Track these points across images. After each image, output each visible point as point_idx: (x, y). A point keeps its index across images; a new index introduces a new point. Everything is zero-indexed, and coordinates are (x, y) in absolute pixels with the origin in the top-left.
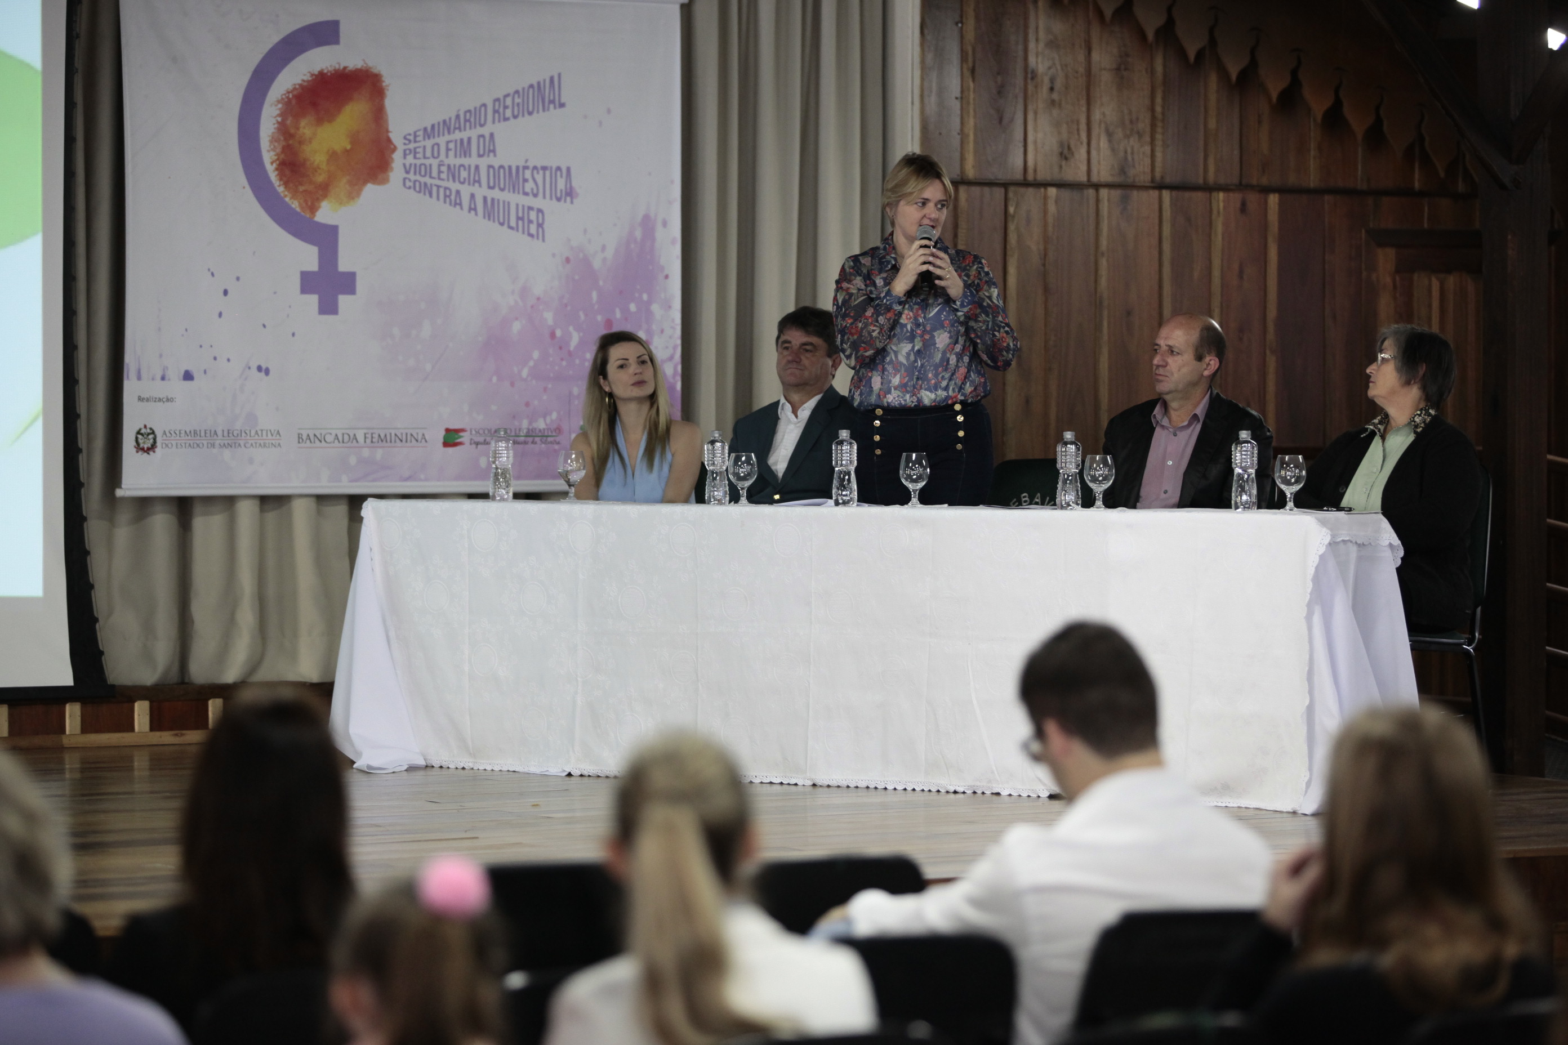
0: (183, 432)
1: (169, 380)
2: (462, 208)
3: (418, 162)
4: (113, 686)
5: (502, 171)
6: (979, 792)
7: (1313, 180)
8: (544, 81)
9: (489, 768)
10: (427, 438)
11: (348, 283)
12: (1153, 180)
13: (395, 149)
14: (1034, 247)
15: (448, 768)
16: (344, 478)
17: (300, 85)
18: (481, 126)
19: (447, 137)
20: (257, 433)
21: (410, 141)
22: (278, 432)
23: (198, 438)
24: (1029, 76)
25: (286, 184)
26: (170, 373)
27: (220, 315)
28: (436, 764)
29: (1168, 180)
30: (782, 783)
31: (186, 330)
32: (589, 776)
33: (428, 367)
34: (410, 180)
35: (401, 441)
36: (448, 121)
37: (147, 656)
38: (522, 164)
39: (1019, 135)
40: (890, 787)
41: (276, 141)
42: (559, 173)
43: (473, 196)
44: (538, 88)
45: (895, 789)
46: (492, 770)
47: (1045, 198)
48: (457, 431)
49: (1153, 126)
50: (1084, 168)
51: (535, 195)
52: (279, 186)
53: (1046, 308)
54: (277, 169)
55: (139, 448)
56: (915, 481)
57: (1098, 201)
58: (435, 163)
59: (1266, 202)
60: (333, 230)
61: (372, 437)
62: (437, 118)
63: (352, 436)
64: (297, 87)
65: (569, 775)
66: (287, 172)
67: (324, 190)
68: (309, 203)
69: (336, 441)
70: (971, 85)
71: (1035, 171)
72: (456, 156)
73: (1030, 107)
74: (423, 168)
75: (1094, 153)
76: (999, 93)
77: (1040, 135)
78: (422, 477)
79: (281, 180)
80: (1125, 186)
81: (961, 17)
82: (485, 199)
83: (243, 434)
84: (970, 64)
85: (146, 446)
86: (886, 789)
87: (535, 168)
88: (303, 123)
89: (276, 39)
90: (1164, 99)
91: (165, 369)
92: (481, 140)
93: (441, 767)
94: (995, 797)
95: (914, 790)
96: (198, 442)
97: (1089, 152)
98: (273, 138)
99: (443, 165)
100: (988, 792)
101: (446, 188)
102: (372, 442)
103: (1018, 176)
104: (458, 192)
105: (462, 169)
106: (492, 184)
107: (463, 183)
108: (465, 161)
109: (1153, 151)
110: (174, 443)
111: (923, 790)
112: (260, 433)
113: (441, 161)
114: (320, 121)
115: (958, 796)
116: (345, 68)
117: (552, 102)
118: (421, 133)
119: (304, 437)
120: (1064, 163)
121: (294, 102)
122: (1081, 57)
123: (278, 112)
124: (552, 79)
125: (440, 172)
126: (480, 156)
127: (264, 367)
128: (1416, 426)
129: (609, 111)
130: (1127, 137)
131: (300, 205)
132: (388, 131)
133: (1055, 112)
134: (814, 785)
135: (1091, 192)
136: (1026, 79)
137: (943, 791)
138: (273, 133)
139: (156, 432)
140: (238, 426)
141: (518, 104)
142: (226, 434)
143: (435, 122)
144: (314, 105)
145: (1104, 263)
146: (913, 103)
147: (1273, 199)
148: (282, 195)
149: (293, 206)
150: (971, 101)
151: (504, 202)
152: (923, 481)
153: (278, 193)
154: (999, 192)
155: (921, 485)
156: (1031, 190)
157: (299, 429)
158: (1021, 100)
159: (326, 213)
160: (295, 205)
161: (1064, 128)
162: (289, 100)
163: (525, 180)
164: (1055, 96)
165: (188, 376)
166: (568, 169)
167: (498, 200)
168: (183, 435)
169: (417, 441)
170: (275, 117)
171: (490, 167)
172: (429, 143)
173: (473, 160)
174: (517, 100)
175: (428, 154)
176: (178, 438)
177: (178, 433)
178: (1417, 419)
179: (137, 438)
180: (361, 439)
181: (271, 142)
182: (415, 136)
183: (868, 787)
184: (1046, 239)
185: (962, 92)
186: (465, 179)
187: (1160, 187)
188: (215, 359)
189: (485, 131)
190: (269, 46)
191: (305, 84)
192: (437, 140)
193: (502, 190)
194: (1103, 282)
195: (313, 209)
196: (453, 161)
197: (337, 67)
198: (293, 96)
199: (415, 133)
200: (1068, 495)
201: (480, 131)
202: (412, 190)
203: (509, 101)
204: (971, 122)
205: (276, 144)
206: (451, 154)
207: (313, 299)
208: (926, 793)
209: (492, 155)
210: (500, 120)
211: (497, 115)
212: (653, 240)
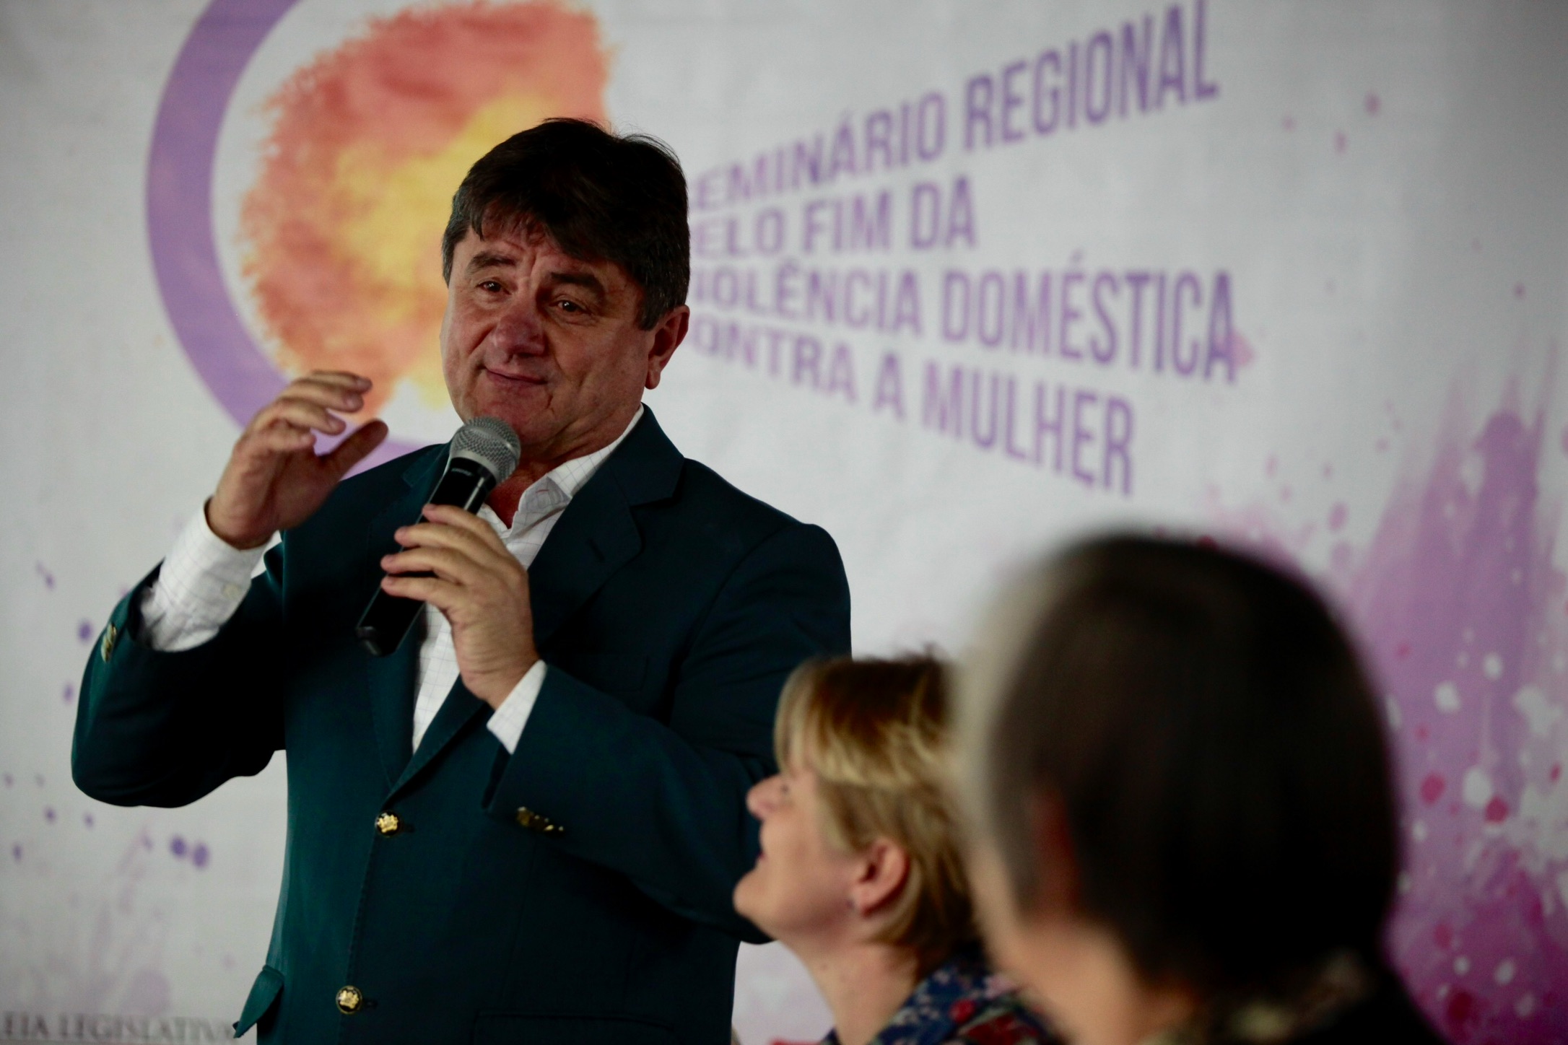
2: (853, 397)
3: (712, 265)
5: (992, 291)
8: (1148, 22)
17: (341, 54)
18: (925, 156)
19: (808, 192)
20: (165, 1030)
25: (287, 329)
27: (69, 694)
36: (810, 145)
38: (1059, 264)
41: (262, 212)
42: (1187, 294)
43: (891, 363)
44: (1125, 41)
51: (1104, 358)
52: (269, 335)
54: (261, 289)
64: (331, 58)
66: (293, 298)
67: (404, 347)
72: (837, 247)
74: (726, 281)
79: (271, 319)
82: (931, 373)
83: (125, 1032)
87: (1106, 278)
92: (926, 199)
98: (252, 202)
99: (797, 273)
101: (801, 342)
104: (842, 353)
105: (857, 282)
106: (956, 327)
107: (857, 323)
108: (870, 261)
112: (173, 1030)
113: (789, 262)
114: (398, 154)
117: (1173, 82)
121: (319, 101)
123: (272, 131)
124: (1173, 14)
125: (782, 293)
126: (917, 243)
127: (190, 843)
138: (254, 189)
140: (106, 1008)
141: (1055, 94)
142: (72, 1028)
148: (275, 361)
151: (995, 381)
153: (262, 359)
159: (408, 412)
162: (309, 98)
163: (1070, 315)
166: (1223, 283)
167: (976, 378)
170: (265, 145)
171: (951, 277)
172: (747, 212)
173: (896, 259)
174: (1051, 79)
175: (746, 238)
181: (247, 213)
186: (866, 312)
188: (50, 816)
189: (941, 171)
191: (355, 50)
192: (773, 200)
193: (991, 342)
196: (825, 259)
198: (316, 85)
201: (919, 171)
203: (1022, 84)
205: (263, 220)
209: (960, 242)
210: (989, 140)
211: (979, 128)
212: (1529, 492)
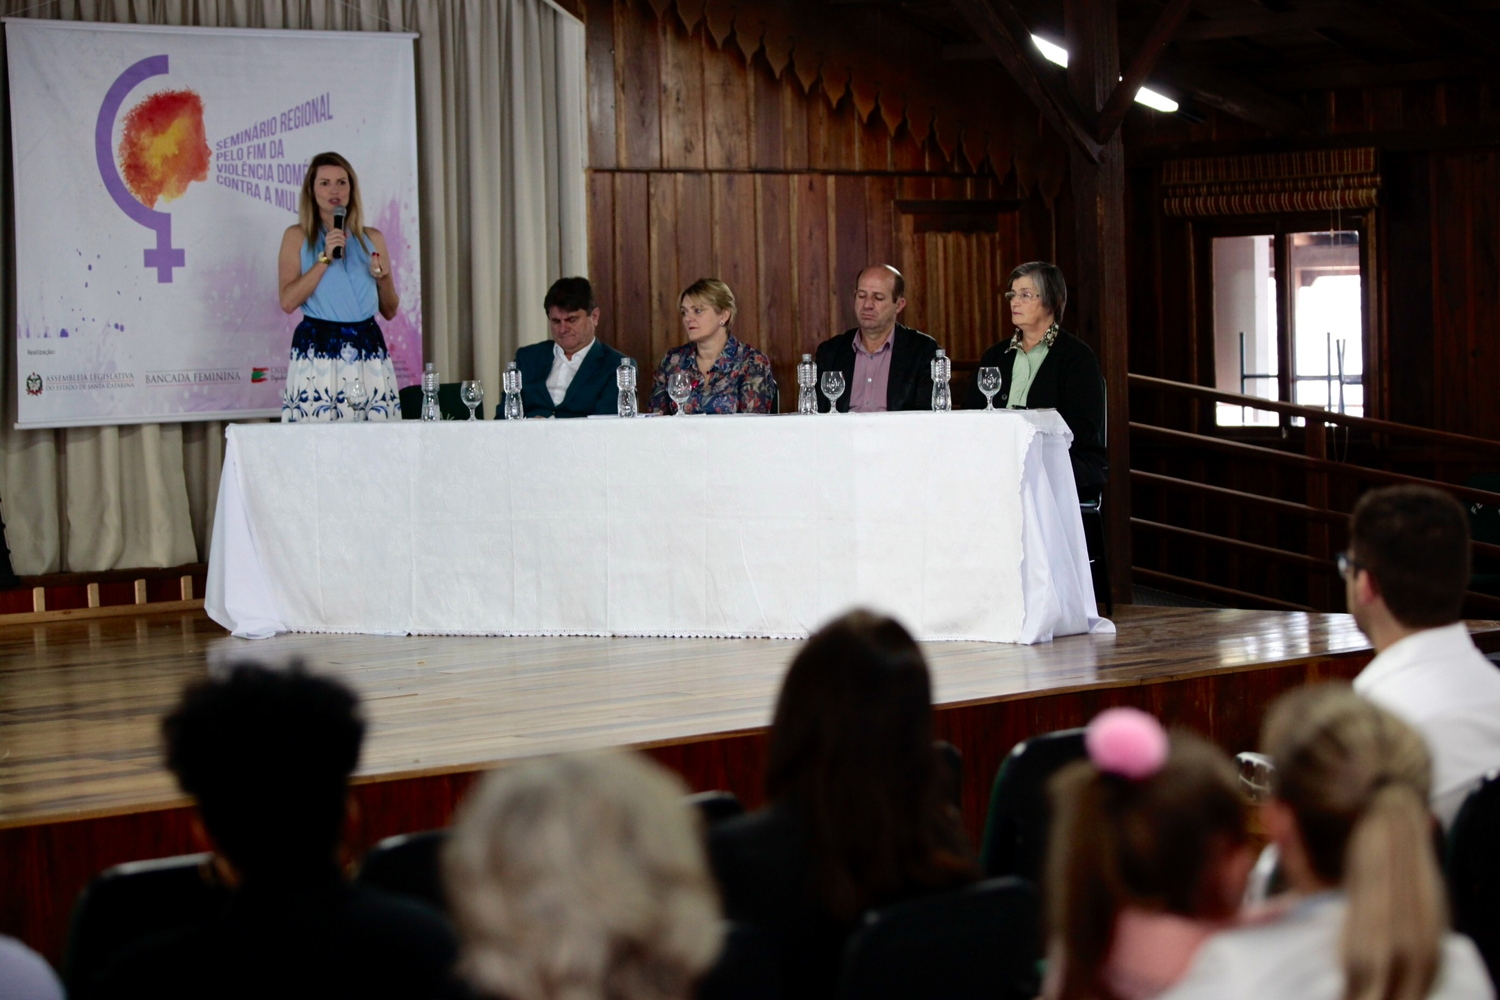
0: (62, 377)
1: (50, 337)
2: (260, 198)
3: (228, 163)
4: (18, 577)
5: (288, 169)
6: (752, 637)
7: (857, 165)
8: (317, 99)
9: (339, 632)
10: (240, 375)
11: (178, 258)
12: (749, 167)
13: (210, 154)
14: (668, 219)
15: (305, 632)
16: (181, 410)
17: (141, 106)
18: (273, 134)
19: (248, 143)
20: (116, 376)
21: (221, 147)
22: (132, 375)
23: (73, 381)
24: (662, 89)
25: (132, 181)
26: (50, 332)
27: (86, 285)
28: (294, 630)
29: (760, 166)
30: (586, 635)
31: (62, 298)
32: (425, 635)
33: (239, 321)
34: (222, 177)
35: (221, 378)
36: (248, 131)
37: (37, 552)
39: (656, 135)
40: (677, 636)
41: (123, 149)
43: (268, 188)
44: (312, 104)
45: (681, 637)
46: (342, 633)
47: (675, 181)
48: (262, 370)
49: (748, 126)
50: (702, 158)
52: (127, 184)
53: (678, 264)
54: (125, 171)
55: (30, 391)
56: (681, 396)
57: (711, 182)
58: (239, 163)
59: (826, 182)
60: (167, 217)
61: (200, 376)
62: (241, 128)
63: (185, 376)
64: (138, 107)
65: (409, 635)
66: (132, 172)
67: (159, 186)
68: (149, 197)
69: (174, 381)
70: (622, 97)
71: (668, 161)
72: (254, 158)
73: (664, 113)
74: (231, 168)
75: (708, 147)
76: (642, 103)
77: (671, 134)
78: (238, 406)
79: (128, 179)
80: (730, 172)
81: (614, 46)
82: (277, 191)
83: (106, 378)
84: (621, 82)
85: (35, 390)
86: (674, 637)
88: (143, 135)
89: (122, 70)
90: (756, 105)
91: (47, 328)
92: (273, 145)
93: (299, 632)
94: (765, 641)
95: (697, 637)
96: (73, 385)
97: (705, 147)
98: (121, 146)
99: (246, 165)
100: (759, 637)
101: (248, 183)
102: (200, 380)
103: (657, 165)
104: (257, 186)
105: (259, 167)
106: (281, 179)
107: (260, 178)
108: (262, 162)
109: (749, 145)
110: (55, 386)
111: (705, 637)
112: (118, 376)
113: (244, 162)
114: (155, 133)
115: (734, 641)
116: (173, 92)
117: (323, 115)
118: (229, 141)
119: (151, 378)
120: (688, 155)
121: (136, 119)
122: (698, 76)
123: (124, 127)
124: (322, 98)
125: (243, 170)
126: (272, 157)
127: (120, 325)
128: (1049, 343)
129: (364, 121)
130: (731, 135)
131: (142, 198)
132: (205, 140)
133: (681, 117)
134: (613, 636)
135: (706, 176)
136: (659, 91)
137: (722, 637)
138: (122, 143)
139: (42, 378)
140: (102, 371)
141: (299, 118)
142: (93, 377)
143: (239, 132)
144: (151, 120)
145: (717, 229)
146: (581, 111)
147: (831, 180)
148: (129, 190)
149: (137, 199)
150: (623, 109)
151: (290, 193)
152: (686, 395)
153: (126, 190)
154: (643, 177)
155: (685, 399)
156: (665, 176)
157: (147, 372)
158: (657, 108)
159: (162, 204)
160: (139, 198)
161: (688, 129)
162: (133, 117)
164: (680, 105)
165: (64, 334)
167: (286, 192)
168: (61, 379)
169: (233, 378)
170: (123, 131)
171: (280, 165)
172: (235, 148)
173: (267, 161)
174: (298, 114)
175: (235, 156)
176: (58, 382)
177: (58, 378)
178: (1049, 337)
179: (28, 383)
180: (192, 378)
181: (120, 150)
182: (225, 143)
183: (658, 636)
184: (677, 213)
185: (616, 102)
186: (261, 175)
187: (754, 171)
188: (83, 319)
189: (276, 138)
190: (117, 76)
191: (144, 104)
192: (241, 146)
193: (289, 183)
194: (717, 243)
195: (152, 202)
196: (253, 161)
197: (167, 91)
198: (136, 114)
199: (225, 140)
200: (805, 403)
201: (271, 138)
202: (224, 185)
203: (292, 115)
204: (623, 125)
205: (124, 152)
206: (251, 156)
207: (154, 271)
208: (708, 640)
209: (280, 156)
210: (285, 130)
211: (283, 126)
212: (398, 219)
